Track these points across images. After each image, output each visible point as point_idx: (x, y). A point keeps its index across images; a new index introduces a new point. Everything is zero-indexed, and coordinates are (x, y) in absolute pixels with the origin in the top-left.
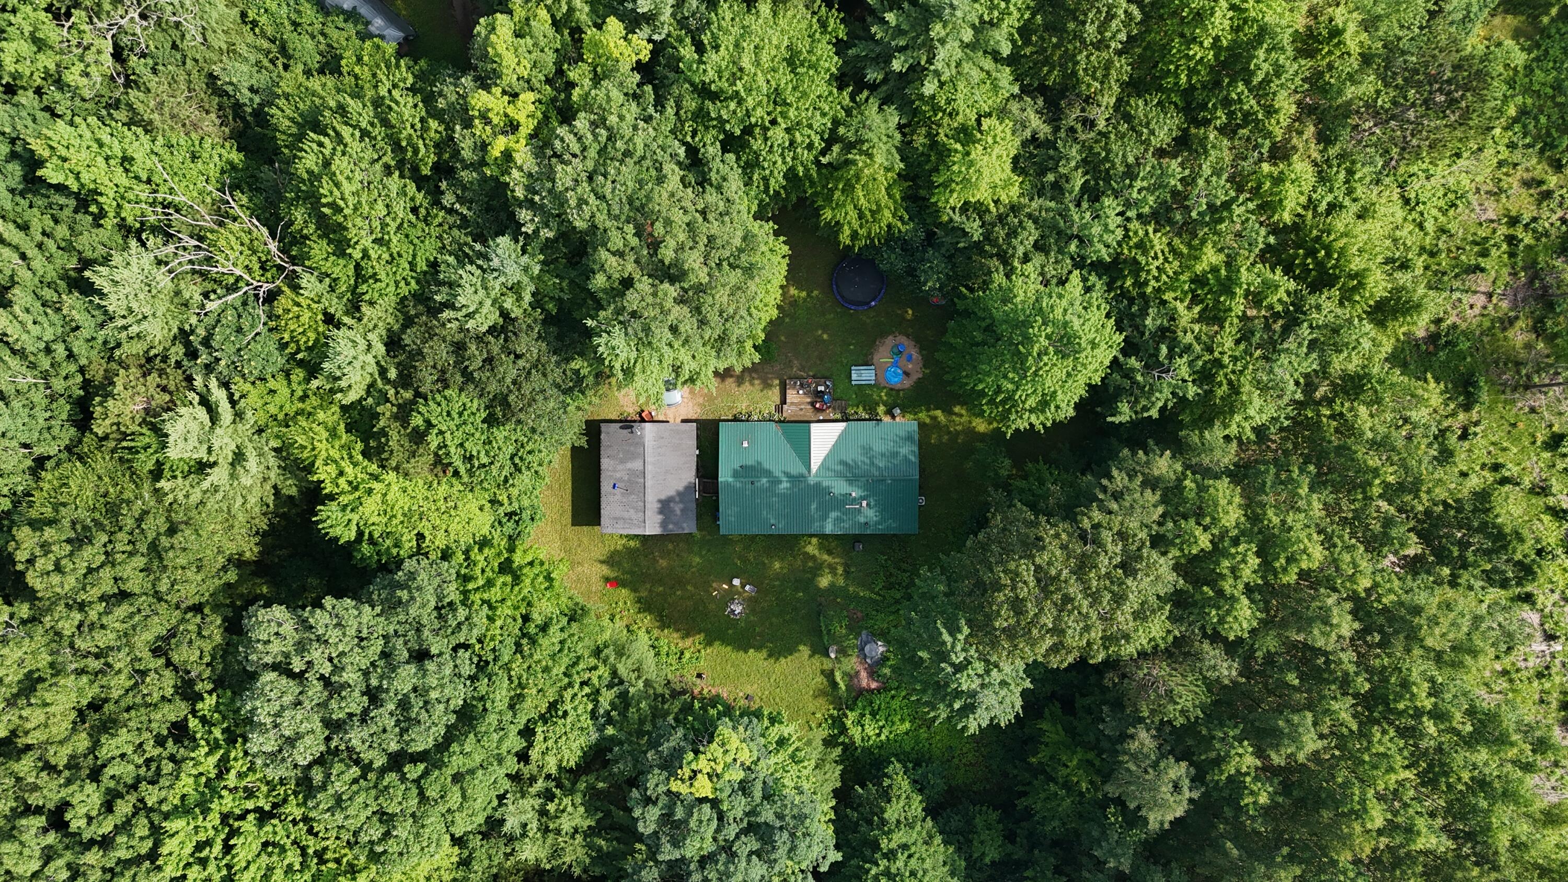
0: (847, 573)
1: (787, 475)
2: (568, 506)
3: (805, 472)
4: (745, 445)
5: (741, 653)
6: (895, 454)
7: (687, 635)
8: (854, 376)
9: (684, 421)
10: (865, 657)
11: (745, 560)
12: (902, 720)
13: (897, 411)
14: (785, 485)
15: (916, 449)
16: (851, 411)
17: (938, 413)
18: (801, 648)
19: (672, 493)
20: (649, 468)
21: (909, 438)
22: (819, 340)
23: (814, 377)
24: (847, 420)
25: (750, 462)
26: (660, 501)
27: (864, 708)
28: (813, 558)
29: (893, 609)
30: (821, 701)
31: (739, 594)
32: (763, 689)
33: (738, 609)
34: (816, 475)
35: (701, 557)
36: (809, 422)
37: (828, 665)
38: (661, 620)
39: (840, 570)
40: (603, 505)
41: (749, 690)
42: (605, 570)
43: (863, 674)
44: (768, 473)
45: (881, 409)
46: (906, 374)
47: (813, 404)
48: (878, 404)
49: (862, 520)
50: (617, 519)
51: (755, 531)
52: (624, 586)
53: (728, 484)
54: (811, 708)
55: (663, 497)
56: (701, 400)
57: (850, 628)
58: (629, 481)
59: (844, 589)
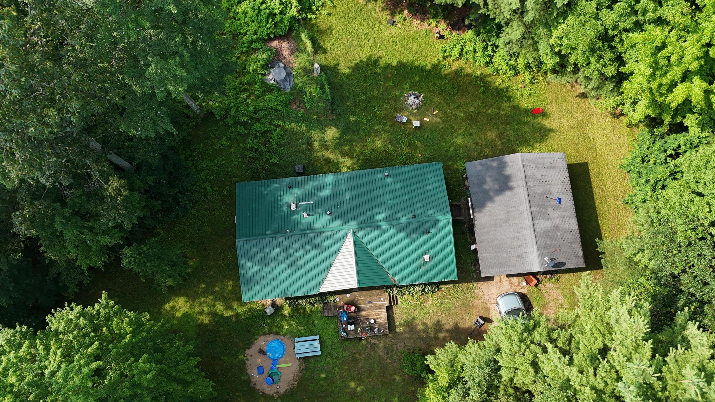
0: (309, 143)
1: (379, 228)
2: (595, 182)
3: (361, 234)
4: (426, 258)
5: (404, 61)
6: (264, 262)
7: (458, 72)
8: (317, 344)
9: (491, 278)
10: (285, 68)
11: (411, 145)
12: (245, 13)
13: (269, 311)
14: (380, 217)
15: (242, 272)
16: (318, 306)
17: (227, 314)
18: (347, 71)
19: (500, 199)
20: (528, 222)
21: (250, 282)
22: (360, 380)
23: (360, 339)
24: (321, 295)
25: (420, 238)
26: (511, 188)
27: (282, 21)
28: (344, 154)
29: (261, 114)
30: (324, 26)
31: (412, 114)
32: (380, 31)
33: (411, 100)
34: (346, 232)
35: (454, 145)
36: (361, 289)
37: (321, 57)
38: (485, 82)
39: (316, 145)
40: (567, 180)
41: (393, 30)
42: (547, 123)
43: (286, 52)
44: (399, 228)
45: (287, 311)
46: (262, 352)
47: (359, 309)
48: (291, 316)
49: (295, 191)
50: (551, 167)
51: (406, 169)
52: (526, 112)
53: (442, 212)
54: (332, 20)
55: (508, 193)
56: (476, 302)
57: (302, 92)
58: (546, 208)
59: (310, 128)
